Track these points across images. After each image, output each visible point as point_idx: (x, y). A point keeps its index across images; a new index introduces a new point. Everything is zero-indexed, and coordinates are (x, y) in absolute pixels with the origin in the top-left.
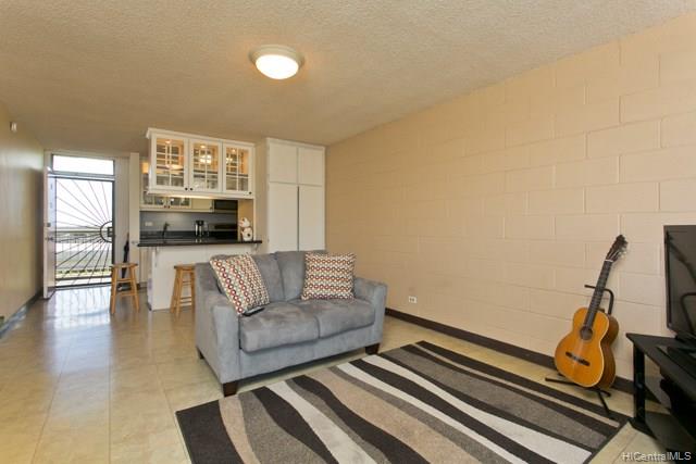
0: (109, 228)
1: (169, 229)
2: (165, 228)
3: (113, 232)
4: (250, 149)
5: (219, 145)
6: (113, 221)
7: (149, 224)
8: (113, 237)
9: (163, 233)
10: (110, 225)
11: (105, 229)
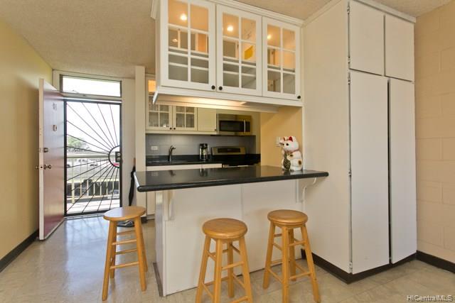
0: (116, 153)
1: (175, 153)
2: (170, 152)
3: (121, 157)
4: (297, 30)
5: (257, 18)
6: (121, 146)
7: (155, 148)
8: (121, 162)
9: (168, 157)
10: (118, 149)
11: (113, 154)
